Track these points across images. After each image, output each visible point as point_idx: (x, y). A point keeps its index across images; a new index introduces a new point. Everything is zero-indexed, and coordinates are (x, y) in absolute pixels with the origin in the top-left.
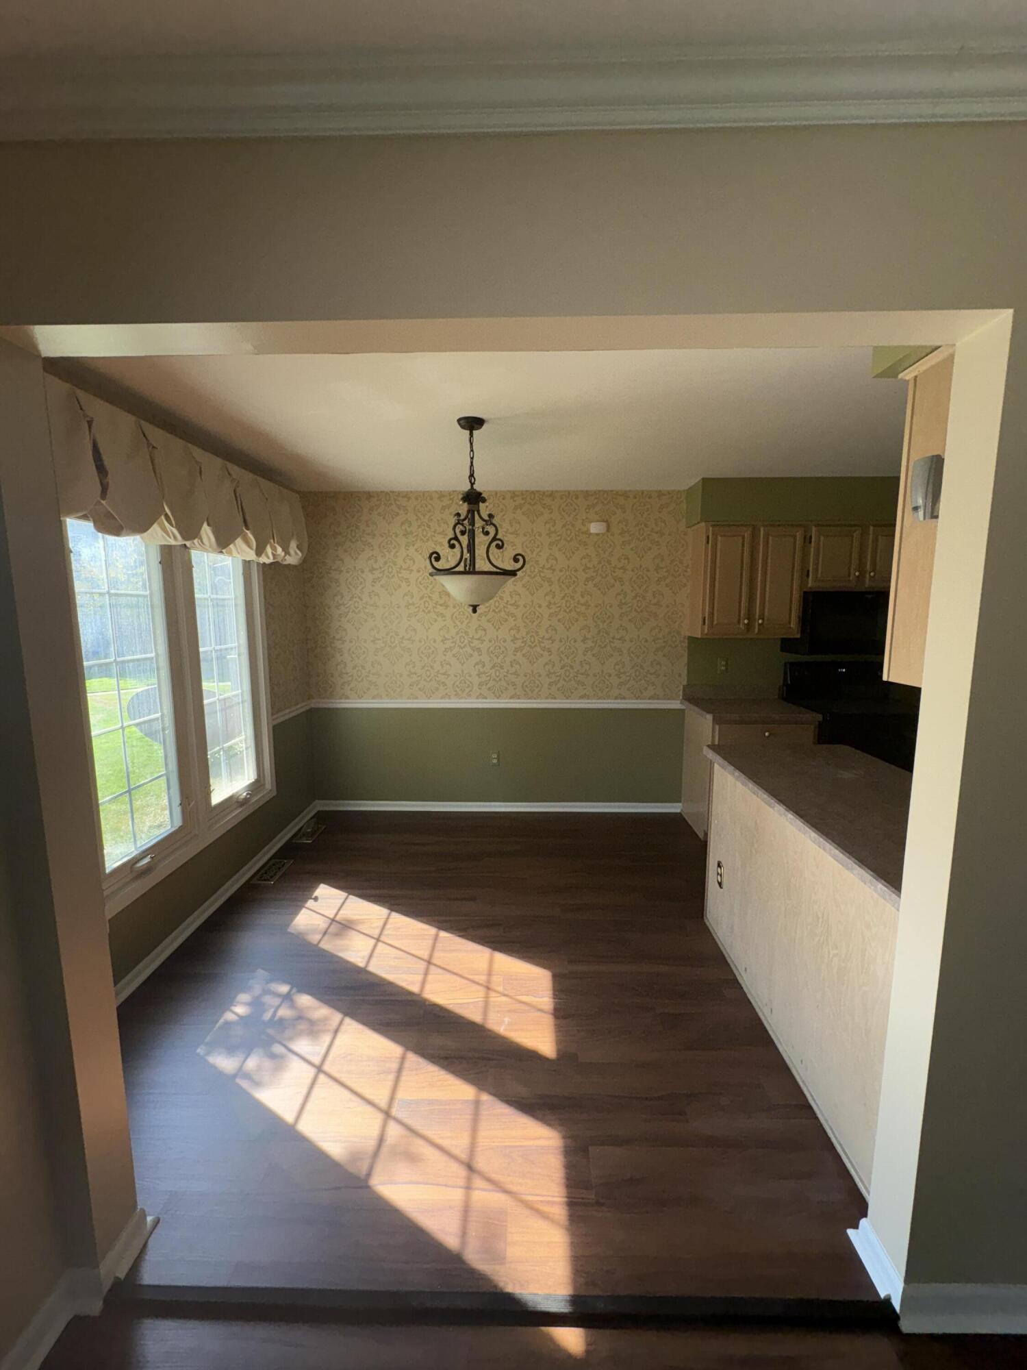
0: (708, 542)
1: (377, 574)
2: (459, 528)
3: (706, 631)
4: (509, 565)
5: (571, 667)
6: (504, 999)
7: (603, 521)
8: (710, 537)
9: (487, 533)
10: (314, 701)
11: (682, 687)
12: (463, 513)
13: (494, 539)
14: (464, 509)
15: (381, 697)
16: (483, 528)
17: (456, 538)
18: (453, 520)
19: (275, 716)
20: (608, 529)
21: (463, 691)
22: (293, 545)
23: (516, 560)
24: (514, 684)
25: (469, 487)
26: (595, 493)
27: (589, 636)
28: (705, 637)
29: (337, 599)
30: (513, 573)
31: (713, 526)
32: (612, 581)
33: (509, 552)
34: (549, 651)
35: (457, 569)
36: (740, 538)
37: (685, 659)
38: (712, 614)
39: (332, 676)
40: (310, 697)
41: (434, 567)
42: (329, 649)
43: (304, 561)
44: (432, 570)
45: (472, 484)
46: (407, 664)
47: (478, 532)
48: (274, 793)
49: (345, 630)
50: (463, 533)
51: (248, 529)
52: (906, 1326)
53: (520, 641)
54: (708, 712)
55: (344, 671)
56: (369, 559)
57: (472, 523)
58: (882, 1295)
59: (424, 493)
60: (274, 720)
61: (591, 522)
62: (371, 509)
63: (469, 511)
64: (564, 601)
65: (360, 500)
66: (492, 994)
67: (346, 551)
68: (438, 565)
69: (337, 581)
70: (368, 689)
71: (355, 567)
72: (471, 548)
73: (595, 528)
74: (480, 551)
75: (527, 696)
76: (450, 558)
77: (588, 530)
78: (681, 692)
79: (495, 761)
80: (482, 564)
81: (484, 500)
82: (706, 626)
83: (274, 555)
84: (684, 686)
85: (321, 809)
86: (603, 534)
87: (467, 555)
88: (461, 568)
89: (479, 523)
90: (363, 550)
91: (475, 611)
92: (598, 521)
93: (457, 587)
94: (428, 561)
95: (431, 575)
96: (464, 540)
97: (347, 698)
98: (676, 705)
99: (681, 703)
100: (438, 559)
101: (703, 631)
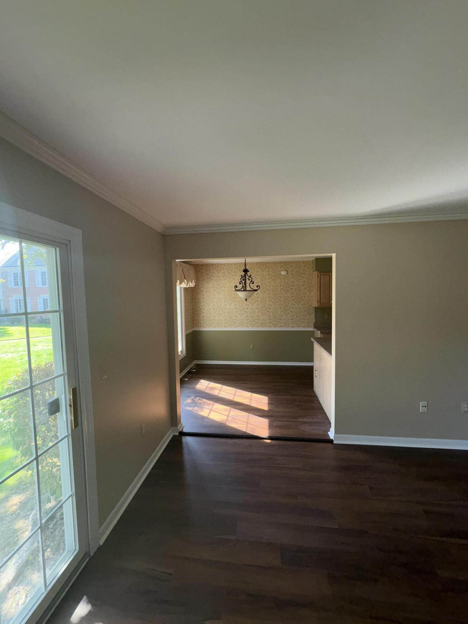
0: (318, 277)
1: (215, 289)
2: (242, 279)
3: (319, 305)
4: (256, 288)
5: (276, 317)
6: (255, 401)
7: (285, 271)
8: (319, 276)
9: (249, 280)
10: (194, 328)
11: (313, 323)
12: (243, 275)
13: (251, 281)
14: (243, 274)
15: (215, 327)
16: (248, 279)
17: (241, 281)
18: (241, 277)
19: (187, 331)
20: (287, 274)
21: (242, 325)
22: (193, 281)
23: (257, 287)
24: (258, 323)
25: (245, 268)
26: (283, 262)
27: (282, 307)
28: (319, 307)
29: (202, 296)
30: (256, 290)
31: (320, 272)
32: (289, 289)
33: (255, 285)
34: (269, 312)
35: (241, 290)
36: (328, 276)
37: (314, 314)
38: (320, 300)
39: (201, 320)
40: (194, 327)
41: (235, 289)
42: (200, 312)
43: (195, 286)
44: (235, 290)
45: (245, 267)
46: (224, 316)
47: (247, 280)
48: (185, 355)
49: (205, 306)
50: (243, 280)
51: (185, 279)
52: (335, 442)
53: (260, 309)
54: (319, 330)
55: (204, 319)
56: (212, 284)
57: (245, 277)
58: (331, 438)
59: (229, 264)
60: (186, 333)
61: (282, 271)
62: (213, 269)
63: (244, 274)
64: (273, 296)
65: (210, 266)
66: (252, 401)
67: (205, 282)
68: (237, 289)
69: (203, 291)
70: (212, 324)
71: (208, 287)
72: (245, 283)
73: (283, 273)
74: (247, 285)
75: (262, 326)
76: (240, 287)
77: (281, 273)
78: (313, 325)
79: (252, 348)
80: (248, 288)
81: (249, 271)
82: (319, 303)
83: (189, 285)
84: (314, 323)
85: (196, 363)
86: (286, 275)
87: (244, 285)
88: (242, 290)
89: (247, 277)
90: (211, 281)
91: (246, 300)
92: (283, 271)
93: (241, 294)
94: (234, 288)
95: (235, 291)
96: (243, 282)
97: (205, 327)
98: (311, 329)
99: (313, 329)
100: (237, 287)
101: (318, 304)
